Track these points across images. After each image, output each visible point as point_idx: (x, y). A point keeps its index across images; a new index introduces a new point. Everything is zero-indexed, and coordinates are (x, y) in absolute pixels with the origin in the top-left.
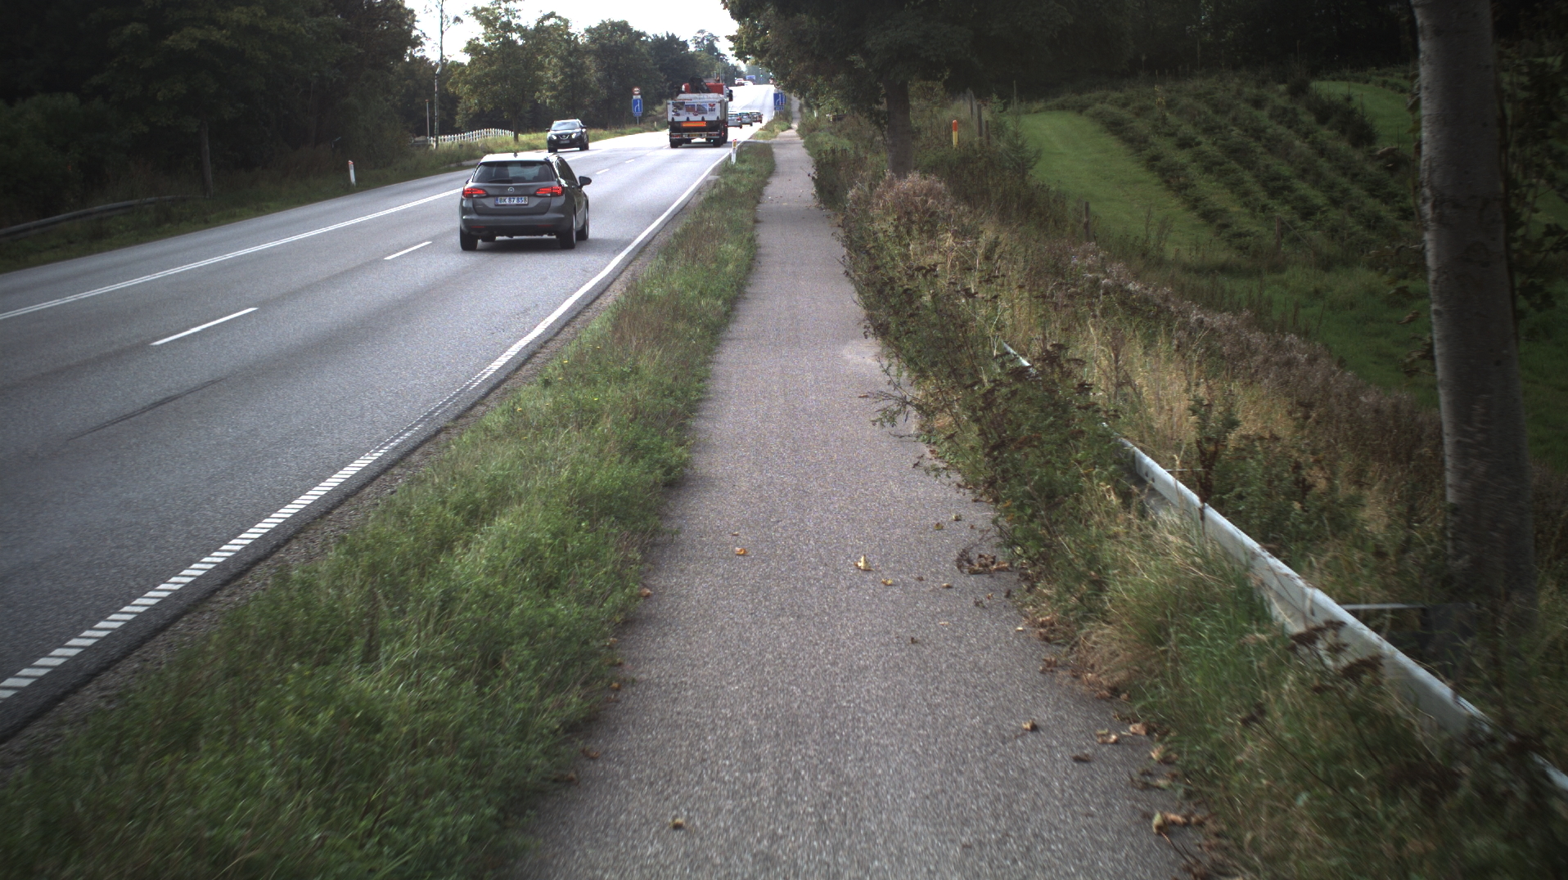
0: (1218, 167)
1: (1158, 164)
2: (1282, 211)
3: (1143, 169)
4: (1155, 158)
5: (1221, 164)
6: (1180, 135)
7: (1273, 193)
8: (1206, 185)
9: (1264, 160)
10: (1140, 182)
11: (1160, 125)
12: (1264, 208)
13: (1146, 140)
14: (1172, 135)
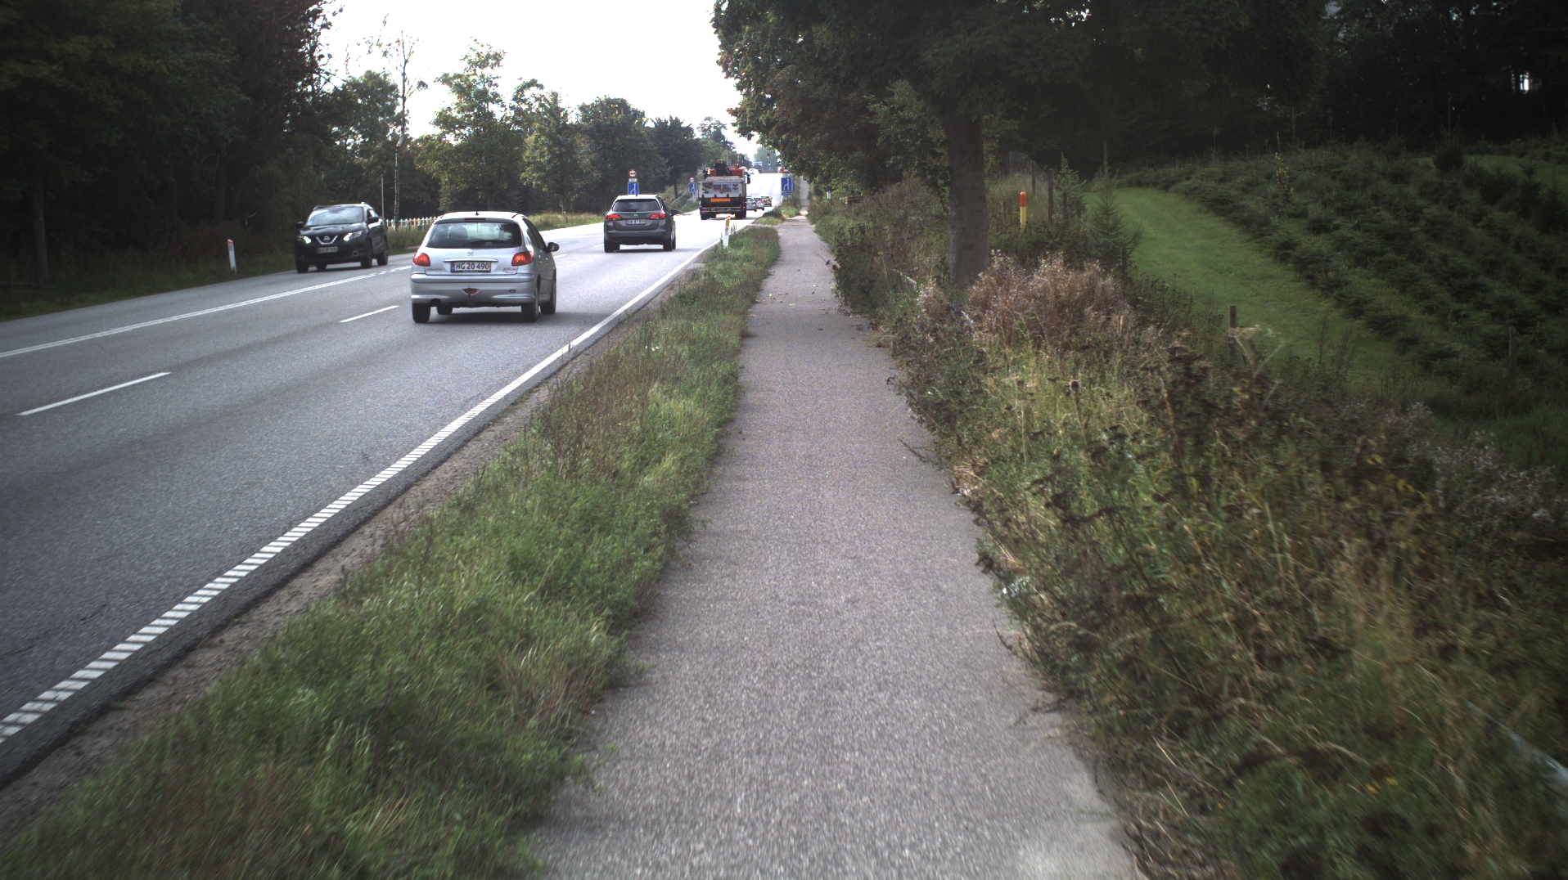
0: (1374, 259)
1: (1293, 254)
2: (1482, 321)
4: (1287, 246)
6: (1310, 215)
8: (1362, 282)
9: (1435, 251)
10: (1271, 277)
11: (1281, 204)
12: (1457, 315)
13: (1267, 223)
14: (1299, 215)
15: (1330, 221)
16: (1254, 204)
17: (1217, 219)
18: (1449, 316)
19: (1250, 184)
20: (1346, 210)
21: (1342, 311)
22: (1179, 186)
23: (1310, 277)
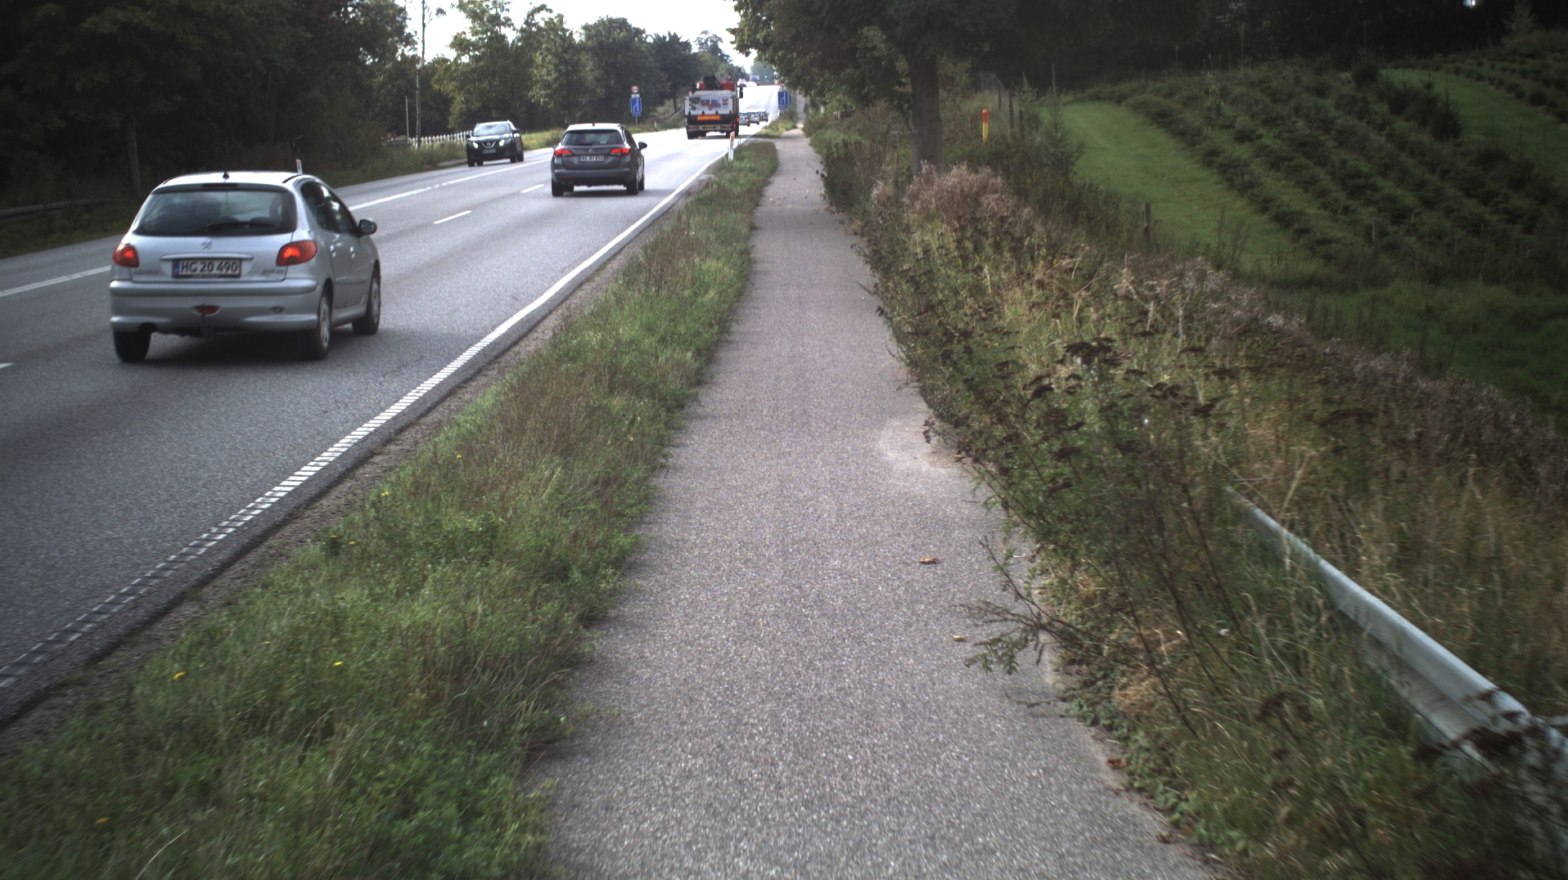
0: (1286, 163)
1: (1218, 160)
2: (1367, 215)
3: (1199, 166)
4: (1213, 153)
5: (1291, 159)
6: (1238, 126)
7: (1353, 193)
8: (1274, 184)
9: (1338, 155)
10: (1196, 180)
11: (1213, 116)
12: (1346, 210)
13: (1199, 133)
14: (1227, 127)
15: (1254, 132)
16: (1192, 118)
17: (1160, 130)
18: (1340, 212)
19: (1189, 98)
20: (1269, 122)
21: (1253, 208)
22: (1131, 101)
23: (1230, 180)
